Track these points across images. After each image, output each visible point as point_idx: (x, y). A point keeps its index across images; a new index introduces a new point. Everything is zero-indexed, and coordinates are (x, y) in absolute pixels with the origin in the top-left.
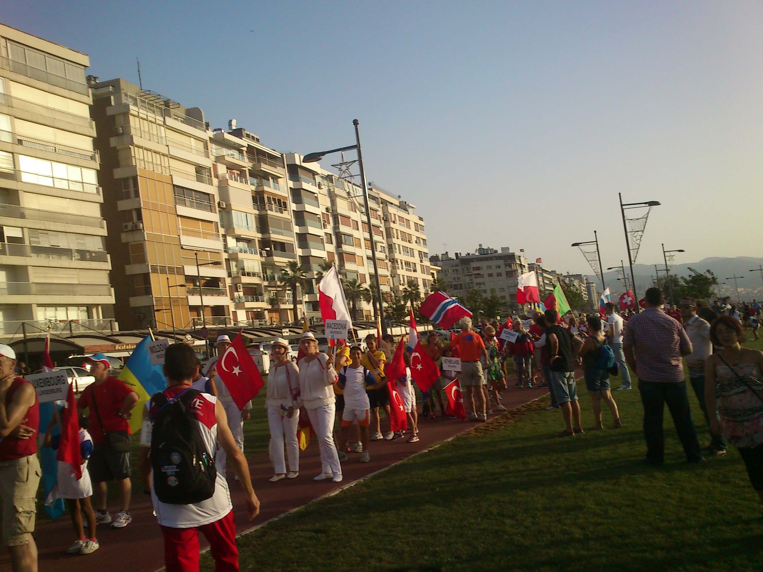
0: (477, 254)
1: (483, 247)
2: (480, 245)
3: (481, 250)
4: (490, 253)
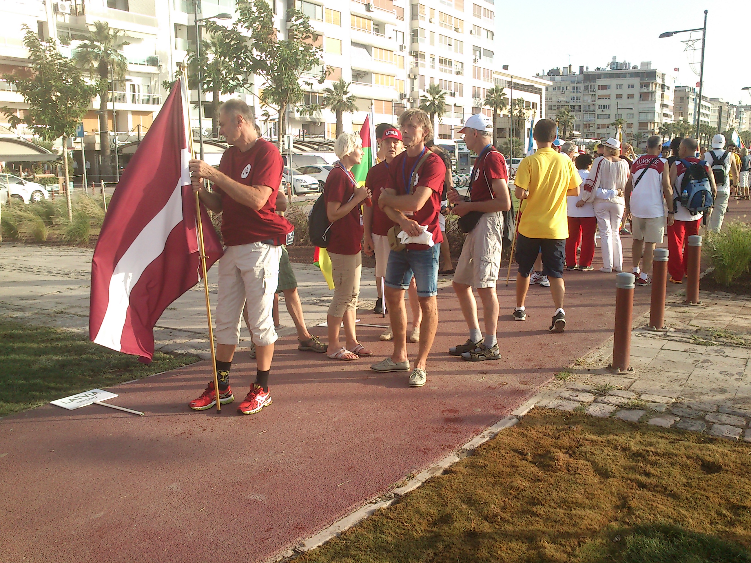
0: (609, 69)
1: (617, 60)
2: (614, 58)
3: (614, 64)
4: (624, 68)
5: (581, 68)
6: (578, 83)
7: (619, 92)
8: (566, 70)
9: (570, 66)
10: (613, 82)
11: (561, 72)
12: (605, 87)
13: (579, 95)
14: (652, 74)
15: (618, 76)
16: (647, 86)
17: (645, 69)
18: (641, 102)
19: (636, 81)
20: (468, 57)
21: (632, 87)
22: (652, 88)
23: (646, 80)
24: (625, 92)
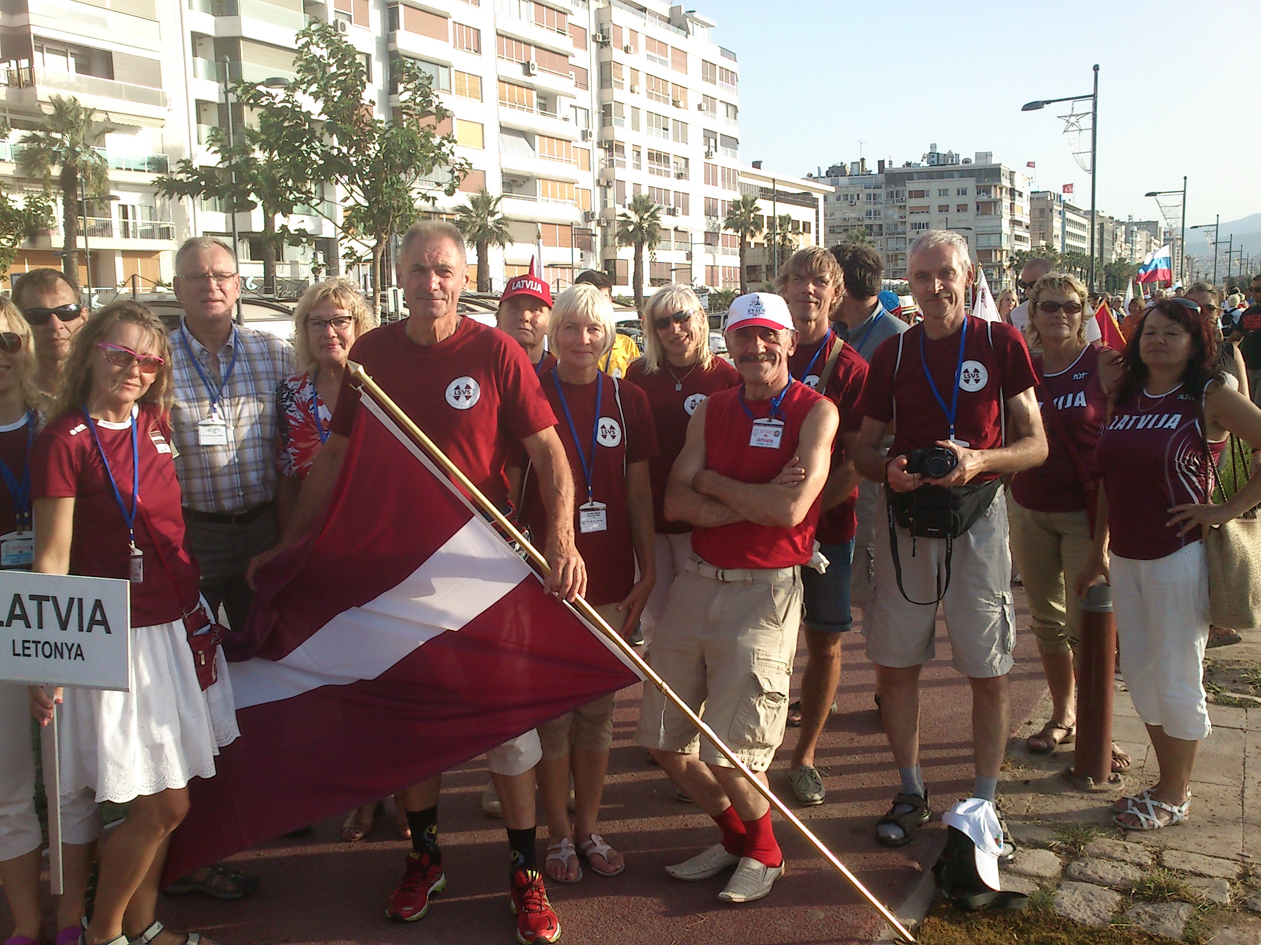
0: (925, 164)
1: (940, 150)
2: (933, 146)
3: (933, 156)
4: (950, 162)
5: (881, 163)
6: (876, 187)
7: (944, 201)
8: (856, 166)
9: (863, 160)
10: (934, 186)
11: (848, 170)
12: (920, 194)
13: (879, 207)
14: (995, 172)
15: (941, 175)
16: (988, 191)
17: (983, 163)
18: (979, 217)
19: (970, 184)
20: (695, 149)
21: (964, 192)
22: (995, 194)
23: (986, 182)
24: (953, 201)
